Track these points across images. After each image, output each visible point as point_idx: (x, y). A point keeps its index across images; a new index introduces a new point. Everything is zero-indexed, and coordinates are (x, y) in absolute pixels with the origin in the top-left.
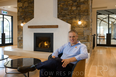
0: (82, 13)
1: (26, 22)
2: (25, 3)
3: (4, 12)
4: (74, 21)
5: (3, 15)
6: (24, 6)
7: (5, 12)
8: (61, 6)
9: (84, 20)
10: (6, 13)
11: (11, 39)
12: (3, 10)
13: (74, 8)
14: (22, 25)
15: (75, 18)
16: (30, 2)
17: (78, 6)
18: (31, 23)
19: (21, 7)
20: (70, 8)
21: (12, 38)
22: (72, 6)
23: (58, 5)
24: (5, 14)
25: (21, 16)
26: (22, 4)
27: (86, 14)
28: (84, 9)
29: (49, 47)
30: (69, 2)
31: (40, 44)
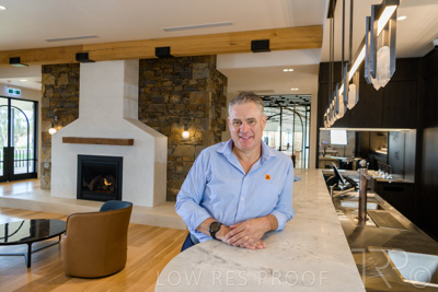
0: (192, 113)
1: (63, 125)
2: (62, 76)
3: (11, 91)
4: (175, 128)
5: (9, 99)
6: (59, 84)
7: (14, 90)
8: (147, 90)
9: (196, 128)
10: (18, 93)
11: (31, 162)
12: (9, 86)
13: (175, 99)
14: (52, 131)
15: (178, 122)
16: (73, 74)
17: (184, 95)
18: (72, 129)
19: (52, 86)
20: (166, 98)
21: (35, 160)
22: (171, 93)
23: (140, 87)
24: (14, 95)
25: (50, 109)
26: (53, 77)
27: (201, 114)
28: (197, 102)
29: (112, 189)
30: (165, 84)
31: (93, 182)
